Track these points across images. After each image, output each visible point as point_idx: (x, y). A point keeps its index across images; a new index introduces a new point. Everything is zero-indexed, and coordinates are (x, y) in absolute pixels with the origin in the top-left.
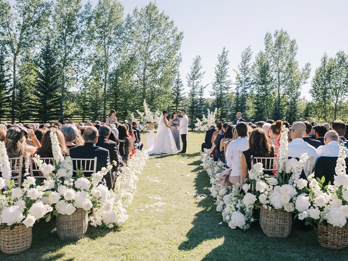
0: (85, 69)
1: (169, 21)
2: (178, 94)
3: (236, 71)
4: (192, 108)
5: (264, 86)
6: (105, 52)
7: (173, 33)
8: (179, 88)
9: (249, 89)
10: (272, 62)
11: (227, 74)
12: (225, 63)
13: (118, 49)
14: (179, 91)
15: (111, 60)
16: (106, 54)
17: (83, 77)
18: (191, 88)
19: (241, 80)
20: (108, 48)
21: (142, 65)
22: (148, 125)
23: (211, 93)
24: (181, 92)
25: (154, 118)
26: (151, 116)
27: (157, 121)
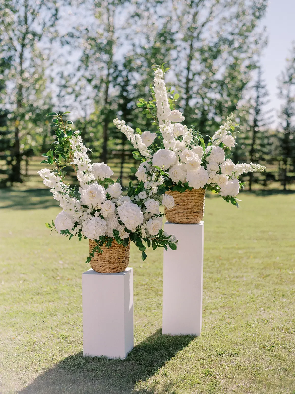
14: (260, 105)
24: (265, 108)
25: (204, 163)
26: (192, 152)
27: (224, 180)
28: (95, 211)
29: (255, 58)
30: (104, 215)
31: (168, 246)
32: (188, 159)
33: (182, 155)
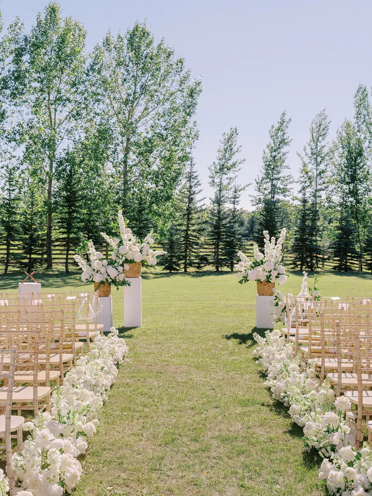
0: (12, 152)
1: (174, 59)
2: (191, 200)
3: (302, 156)
4: (217, 227)
5: (351, 186)
6: (51, 118)
7: (182, 83)
8: (193, 189)
9: (325, 192)
10: (367, 141)
11: (284, 164)
12: (283, 142)
13: (74, 112)
14: (192, 194)
15: (61, 134)
16: (51, 122)
17: (7, 167)
18: (215, 189)
19: (310, 174)
20: (56, 110)
21: (121, 145)
22: (127, 266)
23: (253, 198)
24: (197, 197)
25: (141, 251)
26: (135, 246)
27: (150, 258)
28: (98, 271)
29: (188, 150)
30: (102, 273)
31: (127, 285)
32: (134, 249)
33: (131, 248)
